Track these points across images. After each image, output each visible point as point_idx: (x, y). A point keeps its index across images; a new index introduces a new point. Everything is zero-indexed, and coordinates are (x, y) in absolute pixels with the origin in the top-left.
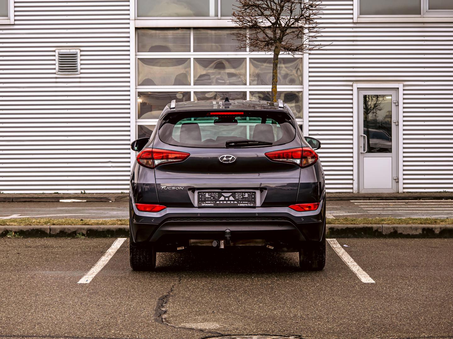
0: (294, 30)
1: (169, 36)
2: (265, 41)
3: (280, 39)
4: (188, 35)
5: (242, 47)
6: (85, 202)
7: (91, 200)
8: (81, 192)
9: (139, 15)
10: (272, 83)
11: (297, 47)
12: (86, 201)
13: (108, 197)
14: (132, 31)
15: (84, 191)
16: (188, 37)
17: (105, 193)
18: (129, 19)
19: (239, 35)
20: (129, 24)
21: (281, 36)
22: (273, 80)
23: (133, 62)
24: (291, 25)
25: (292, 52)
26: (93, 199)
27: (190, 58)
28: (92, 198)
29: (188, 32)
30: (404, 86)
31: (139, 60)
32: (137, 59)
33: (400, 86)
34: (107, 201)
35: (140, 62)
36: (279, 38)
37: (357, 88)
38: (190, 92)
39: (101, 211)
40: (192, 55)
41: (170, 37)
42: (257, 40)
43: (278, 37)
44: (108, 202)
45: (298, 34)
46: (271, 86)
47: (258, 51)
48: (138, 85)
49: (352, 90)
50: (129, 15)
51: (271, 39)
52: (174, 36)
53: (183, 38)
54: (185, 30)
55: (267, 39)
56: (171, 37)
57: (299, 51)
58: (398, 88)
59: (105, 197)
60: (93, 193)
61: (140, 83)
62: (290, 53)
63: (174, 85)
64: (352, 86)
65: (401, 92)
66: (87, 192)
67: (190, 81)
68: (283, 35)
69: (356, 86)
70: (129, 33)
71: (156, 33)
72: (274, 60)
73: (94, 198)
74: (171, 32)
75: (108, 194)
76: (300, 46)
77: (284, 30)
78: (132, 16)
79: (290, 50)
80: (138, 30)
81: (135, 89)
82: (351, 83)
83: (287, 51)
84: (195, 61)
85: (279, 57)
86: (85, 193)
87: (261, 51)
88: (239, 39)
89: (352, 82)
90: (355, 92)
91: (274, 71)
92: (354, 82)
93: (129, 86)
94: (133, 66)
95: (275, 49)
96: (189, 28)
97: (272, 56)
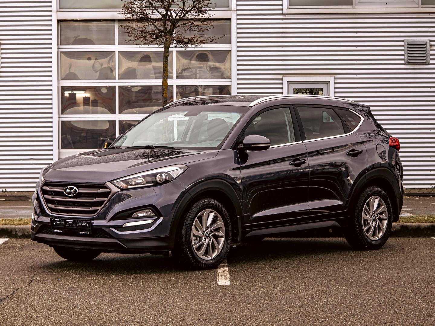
0: (186, 22)
1: (92, 28)
2: (155, 34)
3: (171, 32)
4: (113, 27)
5: (131, 40)
6: (4, 201)
7: (10, 198)
8: (2, 190)
9: (61, 7)
10: (163, 77)
11: (189, 40)
12: (4, 199)
13: (28, 196)
14: (54, 23)
15: (5, 190)
16: (113, 29)
17: (26, 192)
18: (51, 11)
19: (127, 28)
20: (51, 16)
21: (172, 28)
22: (163, 74)
23: (54, 55)
24: (183, 16)
25: (184, 45)
26: (12, 198)
27: (115, 51)
28: (11, 196)
29: (113, 24)
30: (336, 79)
31: (61, 53)
32: (60, 53)
33: (332, 79)
34: (26, 200)
35: (63, 55)
36: (169, 31)
37: (287, 81)
38: (115, 86)
39: (12, 210)
40: (117, 48)
41: (94, 29)
42: (146, 33)
43: (168, 29)
44: (28, 200)
45: (190, 27)
46: (161, 81)
47: (149, 44)
48: (61, 80)
49: (282, 84)
50: (51, 6)
51: (161, 31)
52: (98, 28)
53: (108, 30)
54: (109, 22)
55: (157, 32)
56: (96, 29)
57: (192, 44)
58: (330, 81)
59: (24, 195)
60: (14, 192)
61: (63, 77)
62: (182, 45)
63: (98, 79)
64: (282, 79)
65: (332, 85)
66: (8, 190)
67: (114, 75)
68: (173, 27)
69: (286, 79)
70: (51, 25)
71: (80, 25)
72: (164, 53)
73: (13, 196)
74: (95, 24)
75: (30, 192)
76: (192, 39)
77: (175, 22)
78: (54, 8)
79: (182, 43)
80: (61, 22)
81: (57, 83)
82: (280, 77)
83: (179, 44)
84: (119, 54)
85: (169, 50)
86: (6, 191)
87: (151, 44)
88: (128, 31)
89: (282, 76)
90: (285, 86)
91: (165, 65)
92: (284, 76)
93: (51, 81)
94: (54, 60)
95: (165, 42)
96: (113, 20)
97: (163, 49)
